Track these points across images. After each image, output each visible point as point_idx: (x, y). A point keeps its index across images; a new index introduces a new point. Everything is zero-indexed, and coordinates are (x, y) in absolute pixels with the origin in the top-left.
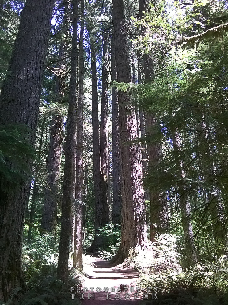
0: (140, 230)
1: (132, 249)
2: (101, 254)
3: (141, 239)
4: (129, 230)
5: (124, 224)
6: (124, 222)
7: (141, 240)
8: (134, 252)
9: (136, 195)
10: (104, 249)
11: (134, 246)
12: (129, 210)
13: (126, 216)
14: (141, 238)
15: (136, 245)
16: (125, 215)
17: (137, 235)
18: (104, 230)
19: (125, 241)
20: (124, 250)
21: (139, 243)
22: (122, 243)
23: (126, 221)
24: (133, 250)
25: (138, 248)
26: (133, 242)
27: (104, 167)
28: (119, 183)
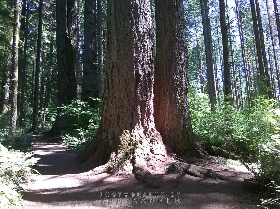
0: (144, 99)
1: (128, 134)
2: (64, 140)
3: (145, 116)
4: (120, 97)
5: (110, 86)
6: (110, 81)
7: (145, 118)
8: (131, 140)
9: (140, 28)
10: (68, 132)
11: (131, 128)
12: (123, 57)
13: (115, 70)
14: (146, 113)
15: (136, 127)
16: (113, 67)
17: (137, 107)
18: (70, 108)
19: (112, 118)
20: (107, 136)
21: (140, 122)
22: (105, 122)
23: (116, 80)
24: (128, 136)
25: (139, 131)
26: (130, 121)
27: (72, 29)
28: (92, 50)
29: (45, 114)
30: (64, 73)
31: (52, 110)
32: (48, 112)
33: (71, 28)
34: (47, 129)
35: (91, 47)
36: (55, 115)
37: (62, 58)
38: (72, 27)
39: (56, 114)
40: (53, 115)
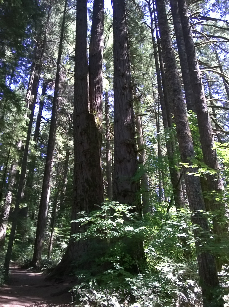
27: (95, 104)
28: (128, 125)
29: (53, 237)
30: (84, 164)
31: (64, 231)
32: (58, 234)
33: (95, 102)
34: (54, 262)
35: (127, 121)
36: (67, 238)
37: (82, 142)
38: (95, 100)
39: (69, 237)
40: (64, 238)
